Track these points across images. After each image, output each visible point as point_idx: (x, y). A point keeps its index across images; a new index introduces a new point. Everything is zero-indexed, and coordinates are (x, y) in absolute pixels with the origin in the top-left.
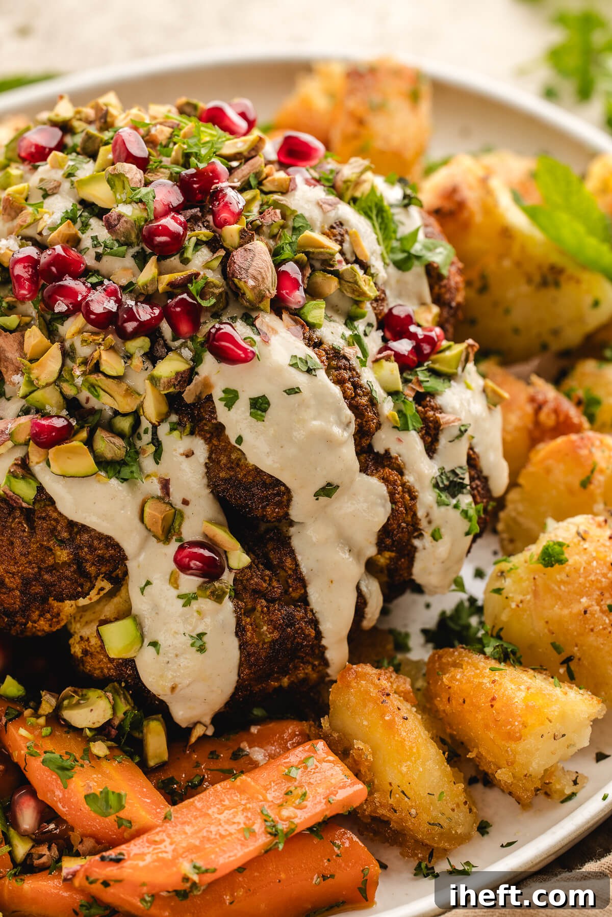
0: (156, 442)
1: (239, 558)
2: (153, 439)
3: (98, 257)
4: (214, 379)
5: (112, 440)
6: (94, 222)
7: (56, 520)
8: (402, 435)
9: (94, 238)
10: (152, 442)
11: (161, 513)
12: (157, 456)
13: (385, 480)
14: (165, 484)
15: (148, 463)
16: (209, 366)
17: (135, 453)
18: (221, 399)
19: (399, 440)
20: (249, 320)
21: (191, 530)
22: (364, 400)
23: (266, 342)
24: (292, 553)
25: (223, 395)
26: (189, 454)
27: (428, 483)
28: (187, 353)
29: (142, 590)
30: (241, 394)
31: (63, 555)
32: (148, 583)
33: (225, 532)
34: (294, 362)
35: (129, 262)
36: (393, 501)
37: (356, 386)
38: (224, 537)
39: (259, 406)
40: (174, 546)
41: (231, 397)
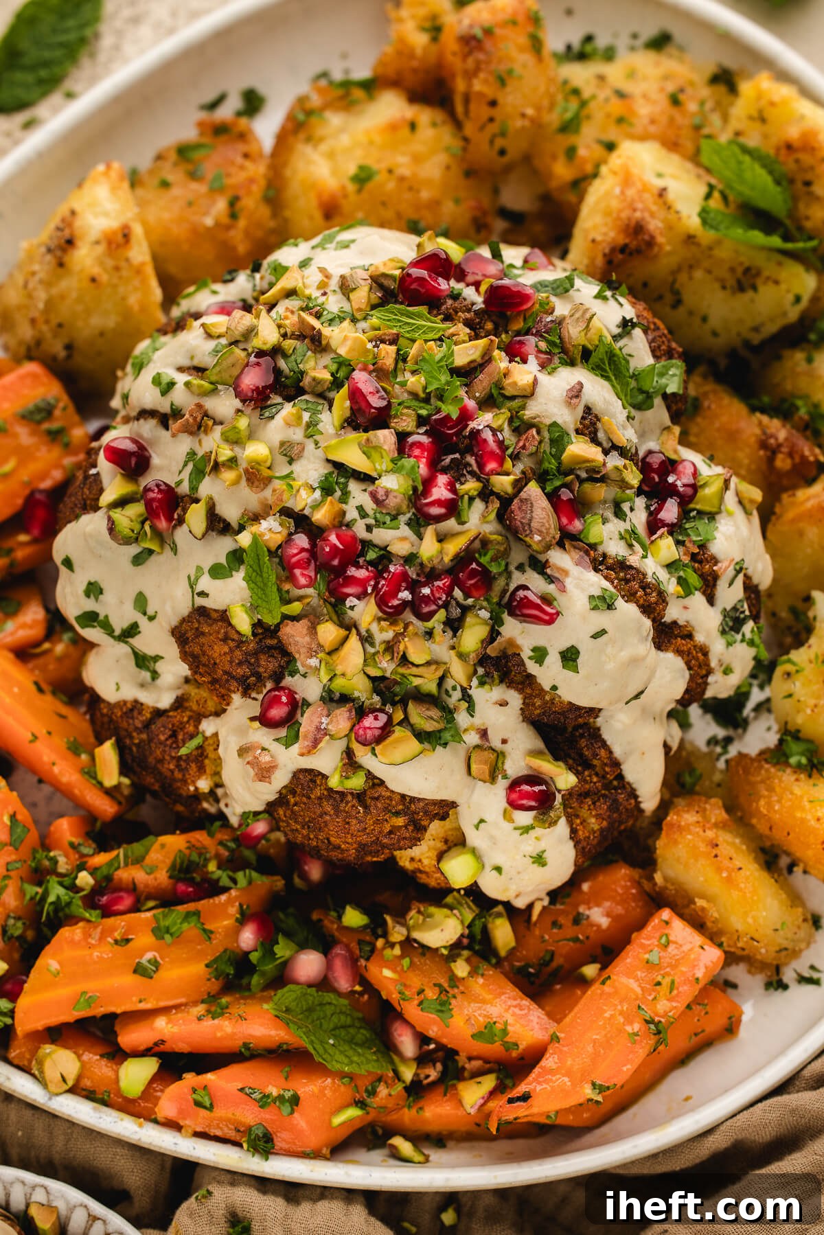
0: (466, 697)
1: (565, 779)
2: (463, 695)
3: (369, 528)
4: (520, 641)
5: (429, 713)
6: (354, 487)
7: (390, 798)
8: (687, 601)
9: (360, 509)
10: (463, 699)
11: (485, 763)
12: (471, 710)
13: (679, 652)
14: (484, 734)
15: (462, 718)
16: (512, 628)
17: (448, 713)
18: (530, 658)
19: (686, 608)
20: (540, 566)
21: (515, 765)
22: (653, 598)
23: (563, 590)
24: (604, 744)
25: (532, 654)
26: (504, 704)
27: (715, 633)
28: (484, 614)
29: (477, 827)
30: (549, 650)
31: (400, 821)
32: (482, 821)
33: (549, 762)
34: (594, 603)
35: (405, 531)
36: (690, 668)
37: (645, 586)
38: (548, 767)
39: (570, 657)
40: (502, 784)
41: (540, 654)
